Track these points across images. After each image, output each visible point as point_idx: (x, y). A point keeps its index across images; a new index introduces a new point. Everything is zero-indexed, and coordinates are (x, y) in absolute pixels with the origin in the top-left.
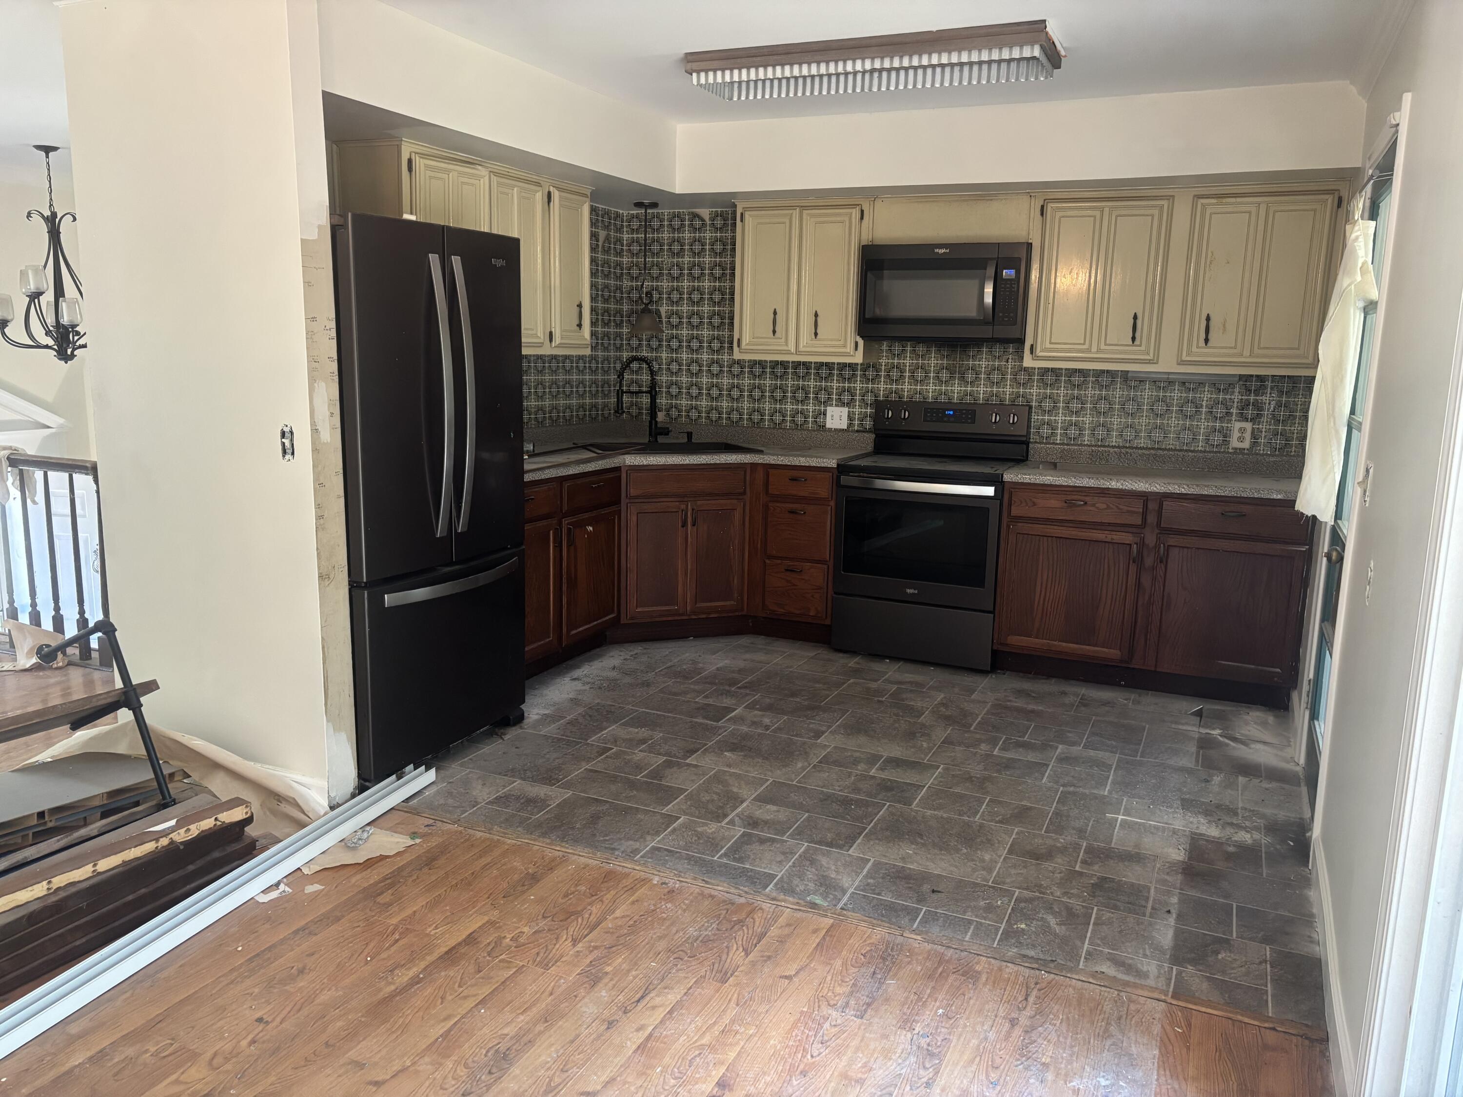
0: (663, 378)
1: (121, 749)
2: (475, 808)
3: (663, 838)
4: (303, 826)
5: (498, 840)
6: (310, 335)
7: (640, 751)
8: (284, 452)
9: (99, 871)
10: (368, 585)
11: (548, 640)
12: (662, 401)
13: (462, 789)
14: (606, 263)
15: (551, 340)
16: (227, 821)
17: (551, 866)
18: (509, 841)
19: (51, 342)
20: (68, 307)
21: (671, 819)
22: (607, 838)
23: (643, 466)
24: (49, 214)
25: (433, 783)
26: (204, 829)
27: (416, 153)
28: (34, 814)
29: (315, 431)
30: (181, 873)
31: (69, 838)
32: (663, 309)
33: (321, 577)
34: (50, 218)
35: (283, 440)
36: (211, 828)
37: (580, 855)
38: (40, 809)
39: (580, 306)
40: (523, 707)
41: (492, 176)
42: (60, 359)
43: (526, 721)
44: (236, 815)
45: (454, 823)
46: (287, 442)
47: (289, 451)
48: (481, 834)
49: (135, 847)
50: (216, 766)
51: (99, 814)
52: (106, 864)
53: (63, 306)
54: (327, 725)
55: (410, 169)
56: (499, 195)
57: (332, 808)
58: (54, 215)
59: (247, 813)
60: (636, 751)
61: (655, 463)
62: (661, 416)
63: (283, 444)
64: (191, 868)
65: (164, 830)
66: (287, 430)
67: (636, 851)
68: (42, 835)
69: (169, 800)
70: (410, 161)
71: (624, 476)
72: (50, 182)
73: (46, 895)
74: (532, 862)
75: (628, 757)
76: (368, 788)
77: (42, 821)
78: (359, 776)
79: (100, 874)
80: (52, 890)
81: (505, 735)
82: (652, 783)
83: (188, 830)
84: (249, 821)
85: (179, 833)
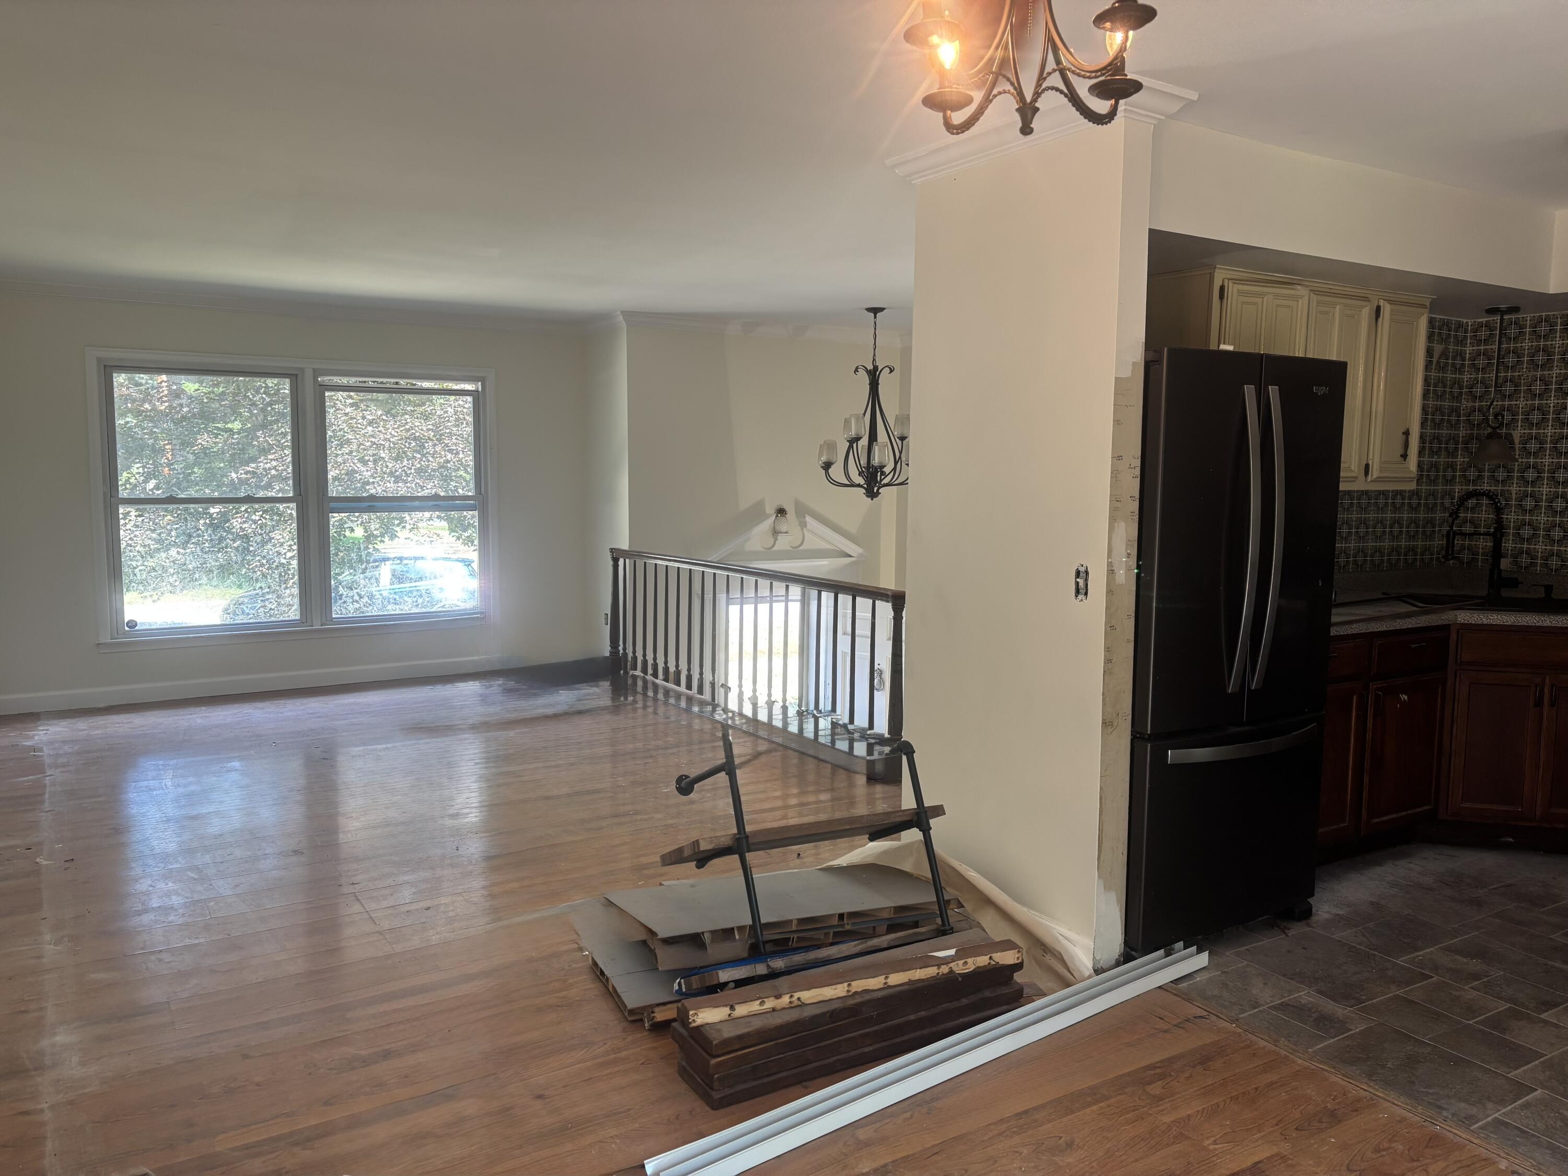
0: (1511, 517)
1: (907, 867)
2: (1256, 1010)
3: (1511, 1111)
4: (1068, 985)
5: (1286, 1057)
6: (1115, 473)
7: (1472, 988)
8: (1078, 592)
9: (889, 984)
10: (1150, 738)
11: (1342, 825)
12: (1509, 544)
13: (1238, 983)
14: (1443, 381)
15: (1367, 472)
16: (1001, 963)
17: (1356, 1107)
18: (1300, 1061)
19: (861, 481)
20: (880, 450)
21: (1521, 1089)
22: (1431, 1091)
23: (1482, 625)
24: (872, 367)
25: (1204, 968)
26: (979, 965)
27: (1229, 279)
28: (836, 914)
29: (1111, 572)
30: (956, 1004)
31: (864, 945)
32: (1517, 434)
33: (1104, 723)
34: (872, 372)
35: (1078, 580)
36: (985, 966)
37: (1394, 1104)
38: (841, 911)
39: (1407, 433)
40: (1311, 900)
41: (1312, 295)
42: (868, 496)
43: (1314, 918)
44: (1007, 958)
45: (1232, 1022)
46: (1081, 582)
47: (1083, 591)
48: (1265, 1043)
49: (920, 968)
50: (988, 902)
51: (886, 927)
52: (896, 979)
53: (876, 449)
54: (1098, 881)
55: (1221, 297)
56: (1318, 315)
57: (1097, 971)
58: (876, 368)
59: (1018, 958)
60: (1466, 988)
61: (1498, 622)
62: (1505, 564)
63: (1077, 584)
64: (964, 1001)
65: (944, 958)
66: (1082, 569)
67: (1472, 1119)
68: (841, 936)
69: (947, 927)
70: (1222, 288)
71: (1453, 636)
72: (875, 339)
73: (845, 996)
74: (1331, 1095)
75: (1454, 993)
76: (1134, 959)
77: (842, 923)
78: (1126, 943)
79: (890, 987)
80: (850, 993)
81: (1289, 929)
82: (1491, 1034)
83: (966, 963)
84: (1018, 967)
85: (957, 964)
